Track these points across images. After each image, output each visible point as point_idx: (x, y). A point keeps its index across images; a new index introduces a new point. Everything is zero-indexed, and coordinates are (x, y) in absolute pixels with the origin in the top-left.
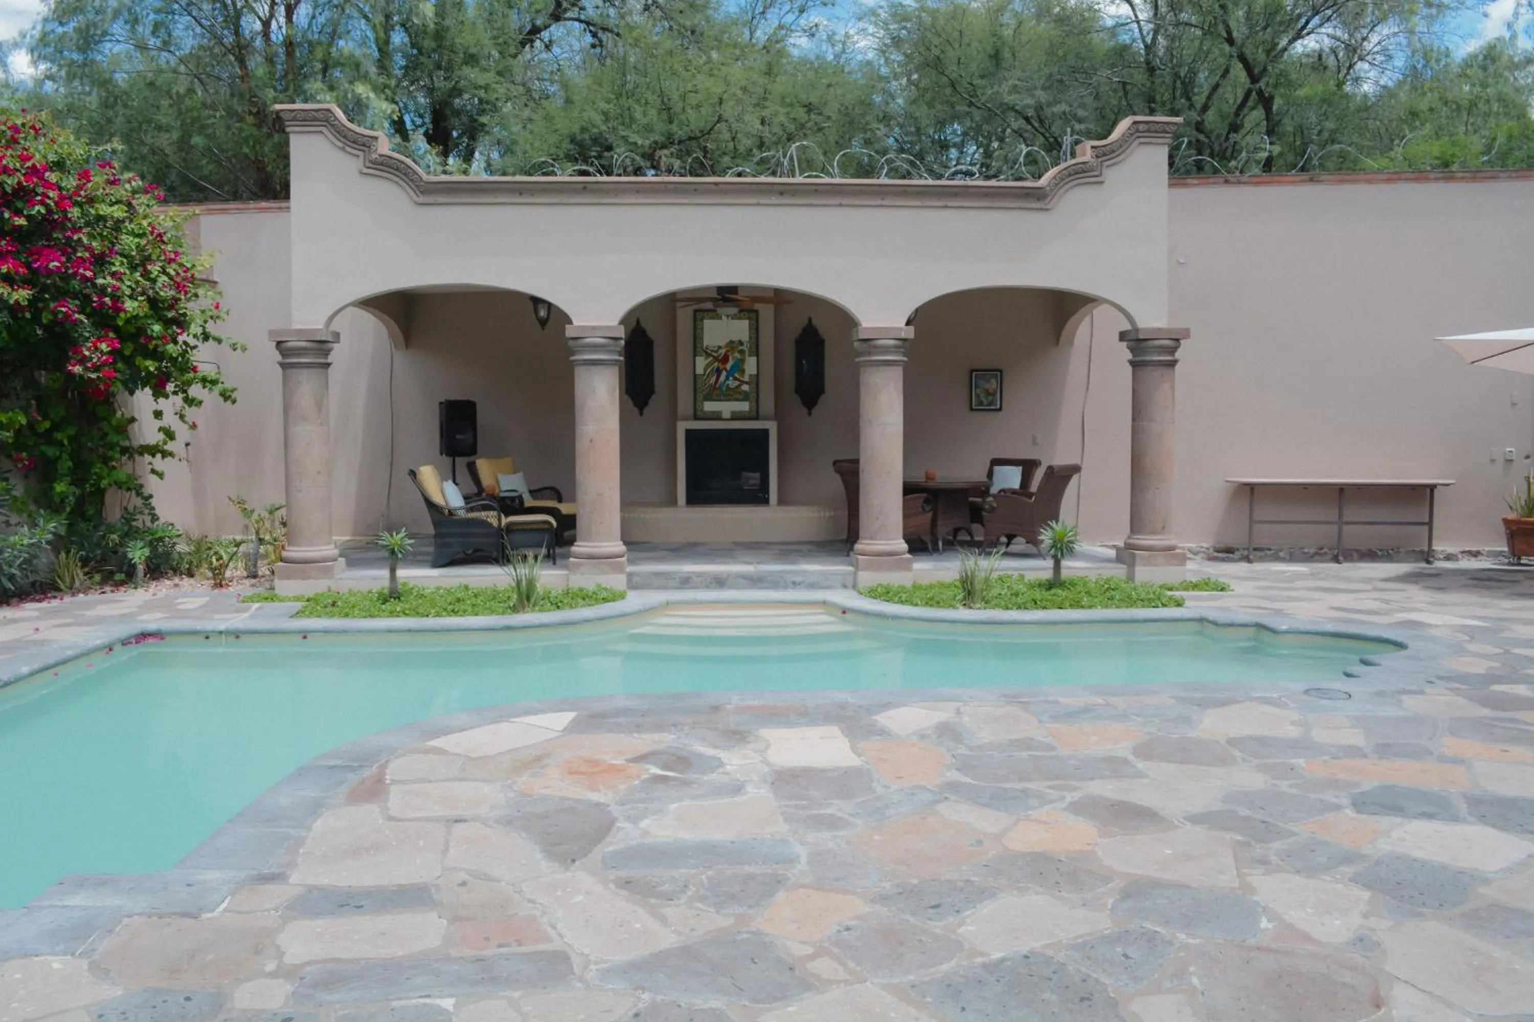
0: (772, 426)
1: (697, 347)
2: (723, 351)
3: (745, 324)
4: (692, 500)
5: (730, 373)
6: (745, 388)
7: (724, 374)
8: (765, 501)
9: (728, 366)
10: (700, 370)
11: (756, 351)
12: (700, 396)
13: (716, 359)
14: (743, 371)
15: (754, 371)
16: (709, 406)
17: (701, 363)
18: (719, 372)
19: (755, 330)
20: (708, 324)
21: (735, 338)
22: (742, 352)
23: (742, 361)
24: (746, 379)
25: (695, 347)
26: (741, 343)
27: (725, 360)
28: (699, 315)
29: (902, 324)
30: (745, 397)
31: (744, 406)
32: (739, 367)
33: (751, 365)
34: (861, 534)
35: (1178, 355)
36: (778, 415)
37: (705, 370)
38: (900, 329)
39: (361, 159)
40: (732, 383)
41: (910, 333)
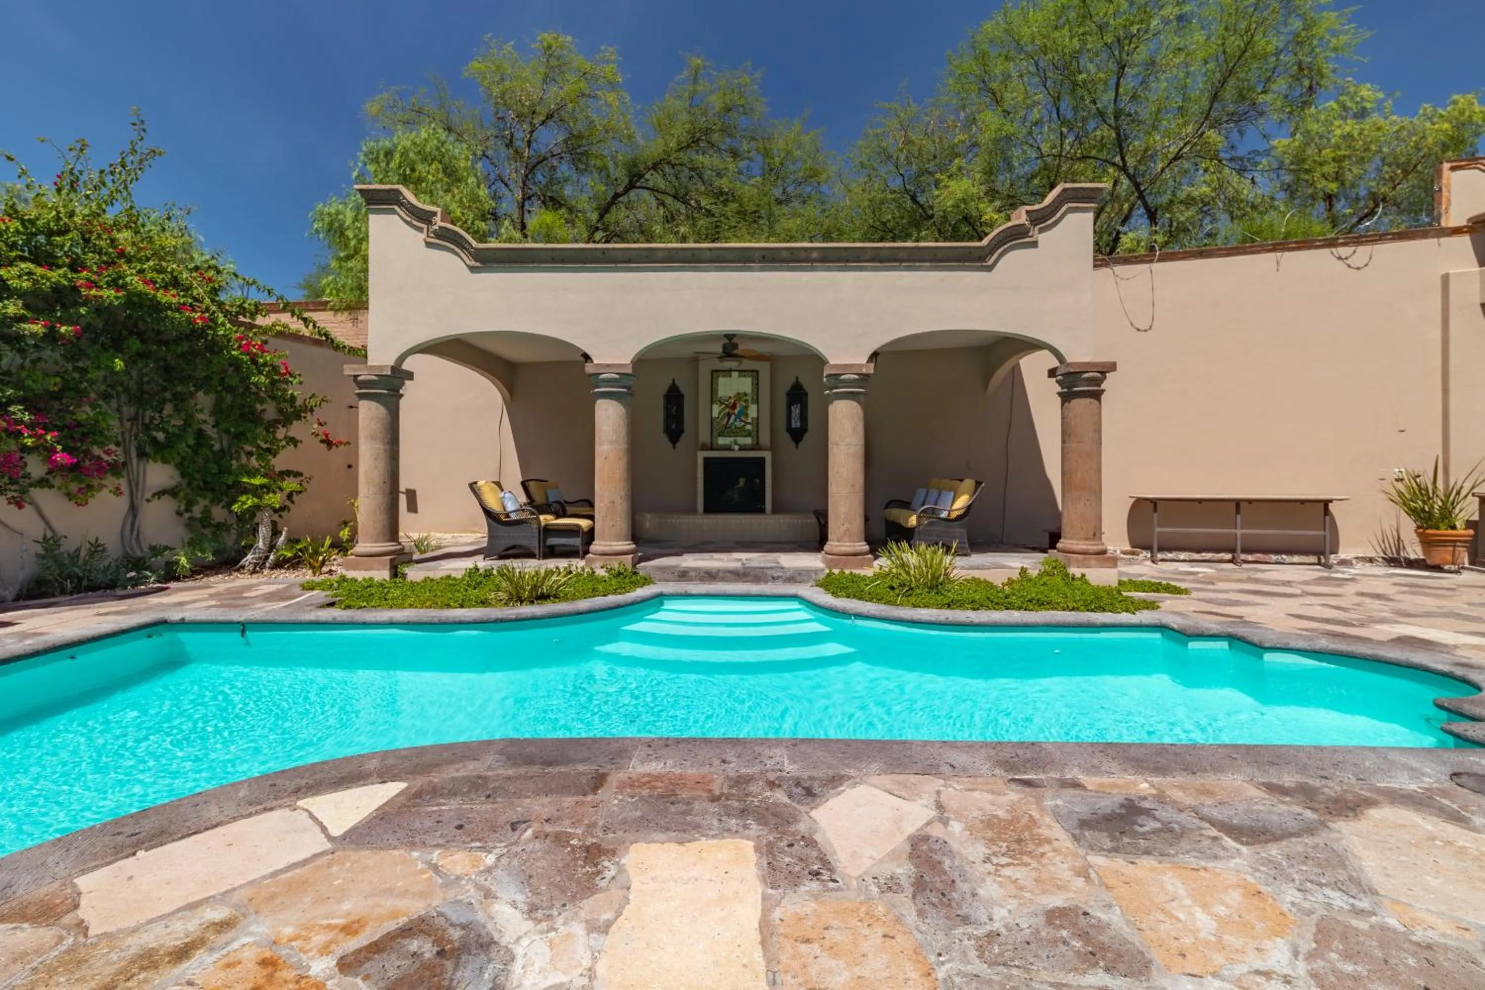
0: (767, 455)
1: (713, 398)
2: (732, 401)
3: (749, 380)
4: (708, 510)
5: (738, 417)
6: (749, 427)
7: (733, 417)
8: (762, 511)
9: (736, 412)
10: (715, 414)
11: (757, 401)
12: (715, 433)
13: (727, 406)
14: (747, 415)
15: (755, 415)
16: (722, 441)
17: (716, 409)
18: (729, 415)
19: (756, 385)
20: (722, 381)
21: (742, 391)
22: (746, 401)
23: (747, 407)
24: (749, 420)
25: (712, 398)
26: (746, 395)
27: (734, 406)
28: (715, 374)
29: (863, 360)
30: (749, 434)
31: (748, 441)
32: (744, 412)
33: (753, 411)
34: (830, 536)
35: (1103, 386)
36: (773, 448)
37: (720, 413)
38: (861, 366)
39: (425, 231)
40: (739, 424)
41: (870, 369)
